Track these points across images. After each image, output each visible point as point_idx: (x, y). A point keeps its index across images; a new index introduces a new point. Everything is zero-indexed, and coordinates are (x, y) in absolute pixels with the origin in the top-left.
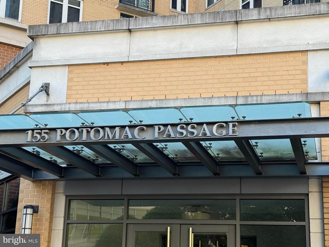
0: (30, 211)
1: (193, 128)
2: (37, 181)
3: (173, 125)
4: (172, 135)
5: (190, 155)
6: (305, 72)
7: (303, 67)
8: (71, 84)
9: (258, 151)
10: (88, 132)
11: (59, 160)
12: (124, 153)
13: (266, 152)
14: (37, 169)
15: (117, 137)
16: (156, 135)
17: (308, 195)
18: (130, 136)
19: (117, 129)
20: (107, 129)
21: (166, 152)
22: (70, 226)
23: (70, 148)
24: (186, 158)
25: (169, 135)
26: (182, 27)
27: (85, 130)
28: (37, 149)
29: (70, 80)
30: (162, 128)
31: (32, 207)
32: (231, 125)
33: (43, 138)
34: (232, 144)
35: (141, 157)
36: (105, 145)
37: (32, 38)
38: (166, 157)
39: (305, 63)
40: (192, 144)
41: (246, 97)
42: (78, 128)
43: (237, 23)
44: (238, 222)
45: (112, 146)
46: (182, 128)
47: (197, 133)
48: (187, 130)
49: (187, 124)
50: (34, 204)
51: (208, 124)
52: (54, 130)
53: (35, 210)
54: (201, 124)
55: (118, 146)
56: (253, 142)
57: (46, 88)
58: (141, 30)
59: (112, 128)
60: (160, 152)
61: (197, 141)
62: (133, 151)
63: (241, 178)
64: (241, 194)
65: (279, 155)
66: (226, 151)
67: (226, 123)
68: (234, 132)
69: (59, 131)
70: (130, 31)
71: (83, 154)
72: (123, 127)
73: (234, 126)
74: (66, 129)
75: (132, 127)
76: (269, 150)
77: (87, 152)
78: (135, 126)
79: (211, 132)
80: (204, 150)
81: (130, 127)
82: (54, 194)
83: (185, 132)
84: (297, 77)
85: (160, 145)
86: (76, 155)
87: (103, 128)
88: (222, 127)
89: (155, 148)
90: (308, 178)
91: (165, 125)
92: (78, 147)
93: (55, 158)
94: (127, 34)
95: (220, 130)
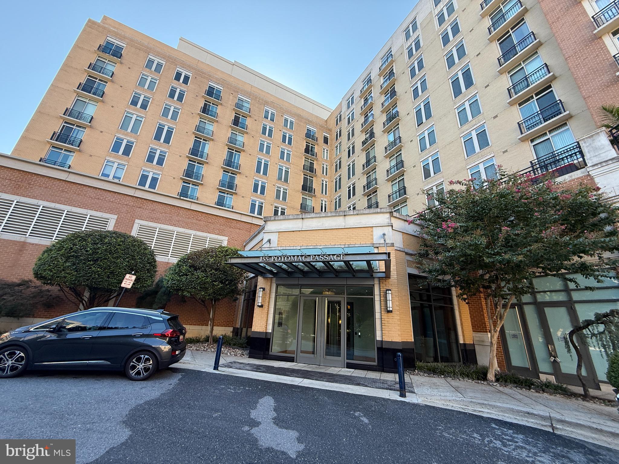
0: (261, 290)
1: (326, 256)
2: (265, 278)
3: (319, 255)
4: (318, 259)
5: (326, 268)
6: (372, 235)
7: (372, 233)
8: (279, 239)
9: (354, 267)
10: (284, 258)
11: (273, 270)
12: (299, 267)
13: (357, 267)
14: (264, 273)
15: (296, 260)
16: (311, 259)
17: (374, 285)
18: (301, 260)
19: (296, 257)
20: (292, 257)
21: (316, 267)
22: (278, 296)
23: (278, 264)
24: (325, 269)
25: (317, 259)
26: (323, 217)
27: (283, 257)
28: (265, 265)
29: (279, 238)
30: (314, 256)
31: (262, 288)
32: (342, 255)
33: (266, 260)
34: (342, 264)
35: (306, 269)
36: (291, 263)
37: (265, 221)
38: (316, 269)
39: (372, 231)
40: (326, 263)
41: (349, 245)
42: (280, 256)
43: (345, 215)
44: (346, 296)
45: (294, 264)
46: (322, 256)
47: (328, 259)
48: (324, 257)
49: (324, 255)
50: (263, 287)
51: (332, 255)
52: (271, 257)
53: (264, 289)
54: (330, 255)
55: (297, 264)
56: (351, 263)
57: (269, 241)
58: (307, 218)
59: (294, 256)
60: (313, 266)
61: (328, 262)
62: (302, 266)
63: (346, 278)
64: (347, 285)
65: (362, 268)
66: (341, 267)
67: (340, 254)
68: (343, 258)
69: (273, 257)
70: (303, 219)
71: (283, 267)
72: (298, 256)
73: (343, 256)
74: (276, 256)
75: (302, 256)
76: (358, 266)
77: (284, 266)
78: (303, 256)
79: (334, 258)
80: (331, 266)
81: (301, 256)
82: (271, 283)
83: (323, 258)
84: (369, 237)
85: (313, 264)
86: (280, 267)
87: (290, 256)
88: (338, 256)
89: (311, 265)
90: (374, 278)
91: (315, 255)
92: (281, 264)
93: (272, 269)
94: (302, 220)
95: (337, 258)
